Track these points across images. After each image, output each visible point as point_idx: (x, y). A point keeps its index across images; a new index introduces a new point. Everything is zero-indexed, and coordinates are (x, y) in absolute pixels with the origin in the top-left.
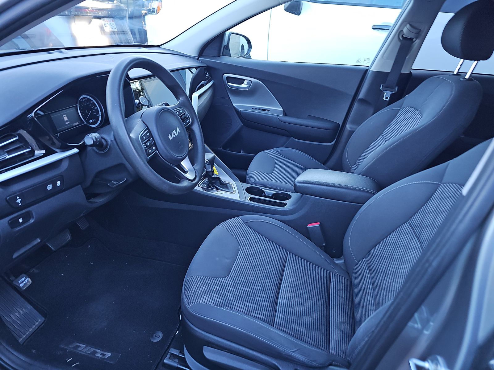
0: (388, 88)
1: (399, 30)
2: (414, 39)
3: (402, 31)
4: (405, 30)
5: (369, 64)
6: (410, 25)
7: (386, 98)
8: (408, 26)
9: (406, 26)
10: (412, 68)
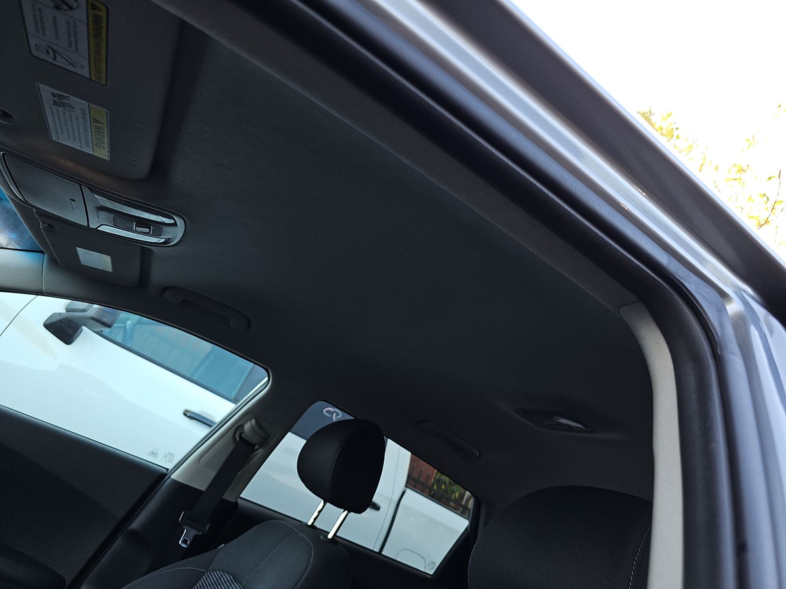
0: (192, 521)
1: (238, 424)
2: (257, 447)
3: (242, 426)
4: (247, 426)
5: (170, 466)
6: (256, 421)
7: (185, 541)
8: (253, 421)
9: (251, 420)
10: (241, 496)
